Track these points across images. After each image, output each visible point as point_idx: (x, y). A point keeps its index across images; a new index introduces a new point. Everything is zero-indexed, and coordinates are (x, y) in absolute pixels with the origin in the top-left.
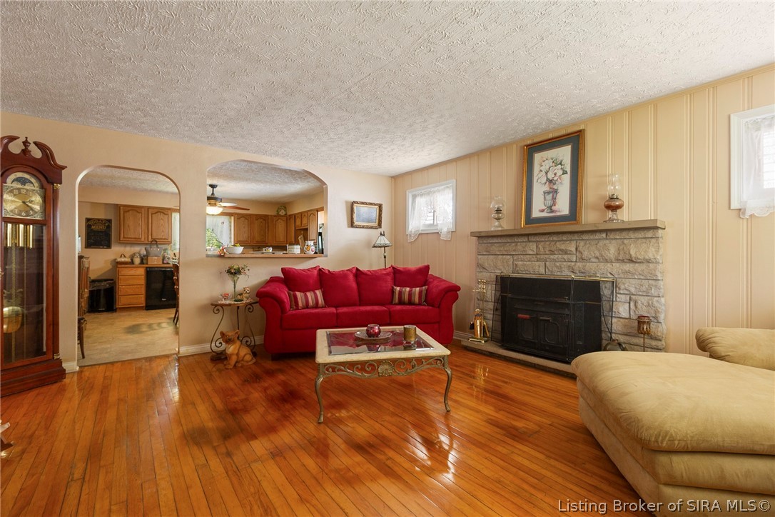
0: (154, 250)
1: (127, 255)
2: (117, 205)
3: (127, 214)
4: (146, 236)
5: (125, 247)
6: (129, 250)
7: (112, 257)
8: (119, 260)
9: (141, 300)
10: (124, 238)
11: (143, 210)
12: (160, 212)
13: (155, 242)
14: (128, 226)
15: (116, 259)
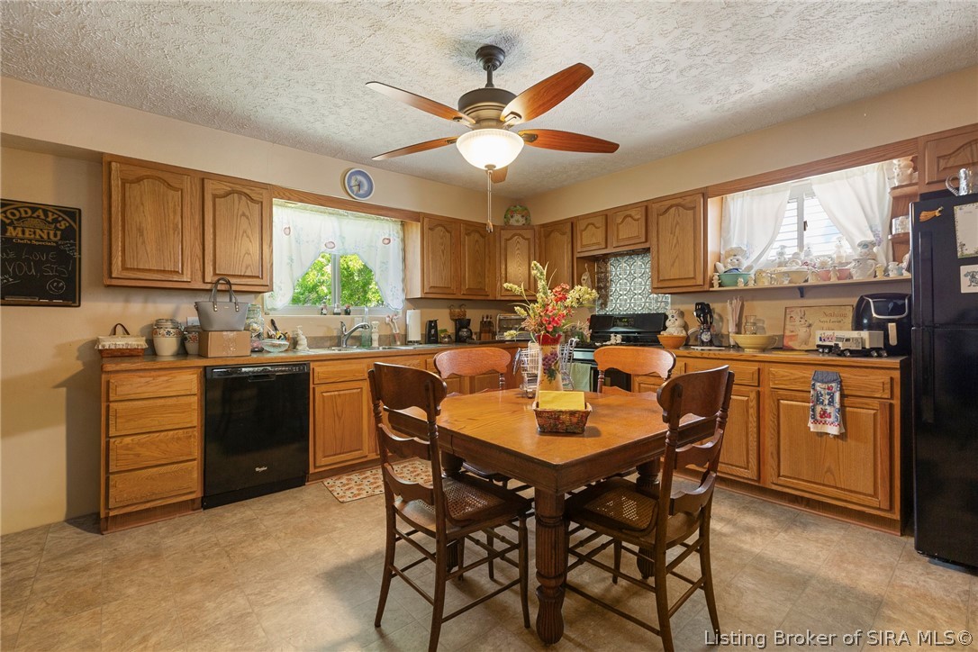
0: (222, 310)
1: (134, 328)
2: (102, 154)
3: (134, 191)
4: (198, 265)
5: (127, 301)
6: (140, 311)
7: (86, 335)
8: (109, 343)
9: (191, 480)
10: (124, 268)
11: (187, 181)
12: (240, 193)
13: (225, 286)
14: (140, 231)
15: (96, 341)
